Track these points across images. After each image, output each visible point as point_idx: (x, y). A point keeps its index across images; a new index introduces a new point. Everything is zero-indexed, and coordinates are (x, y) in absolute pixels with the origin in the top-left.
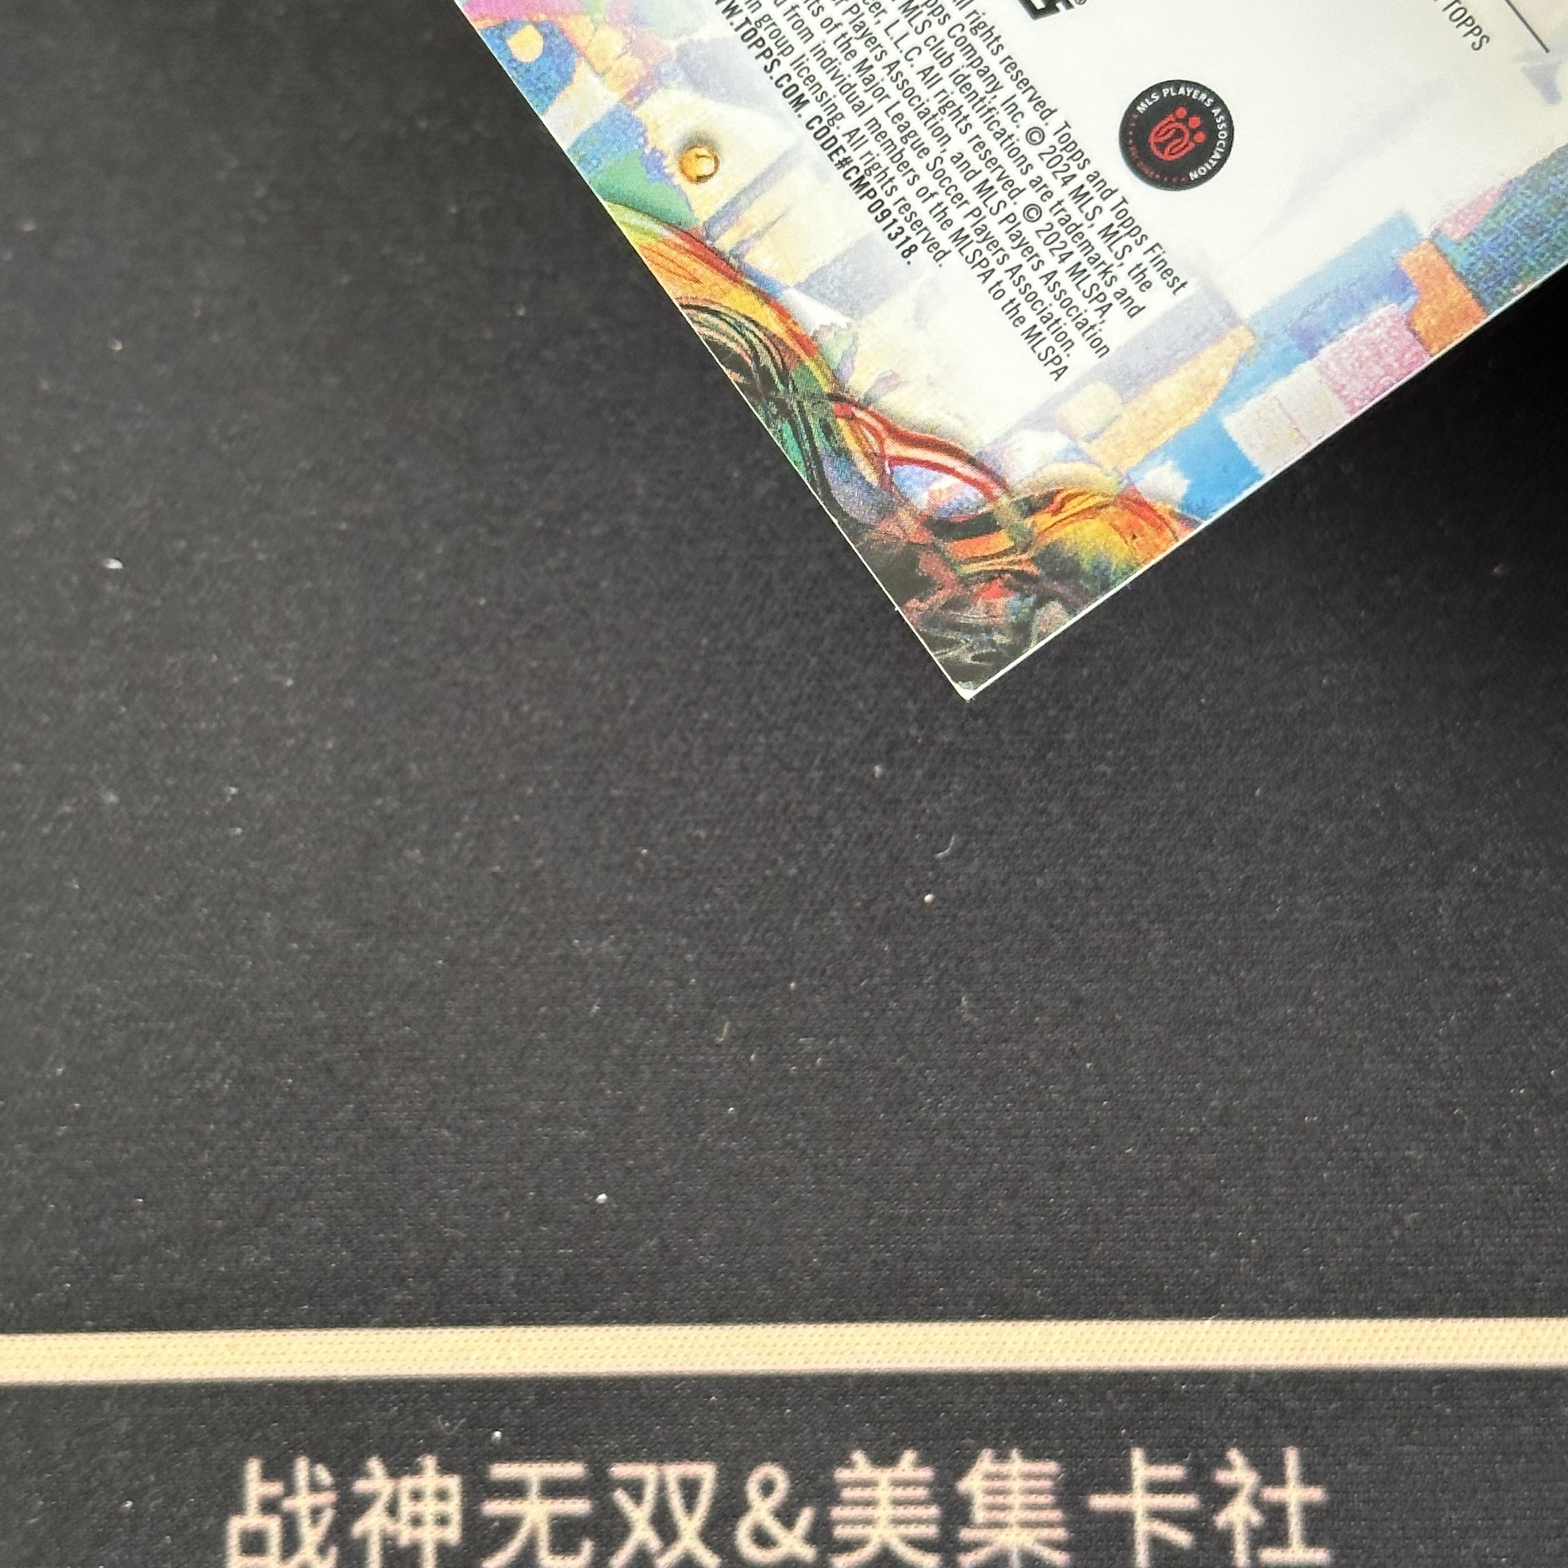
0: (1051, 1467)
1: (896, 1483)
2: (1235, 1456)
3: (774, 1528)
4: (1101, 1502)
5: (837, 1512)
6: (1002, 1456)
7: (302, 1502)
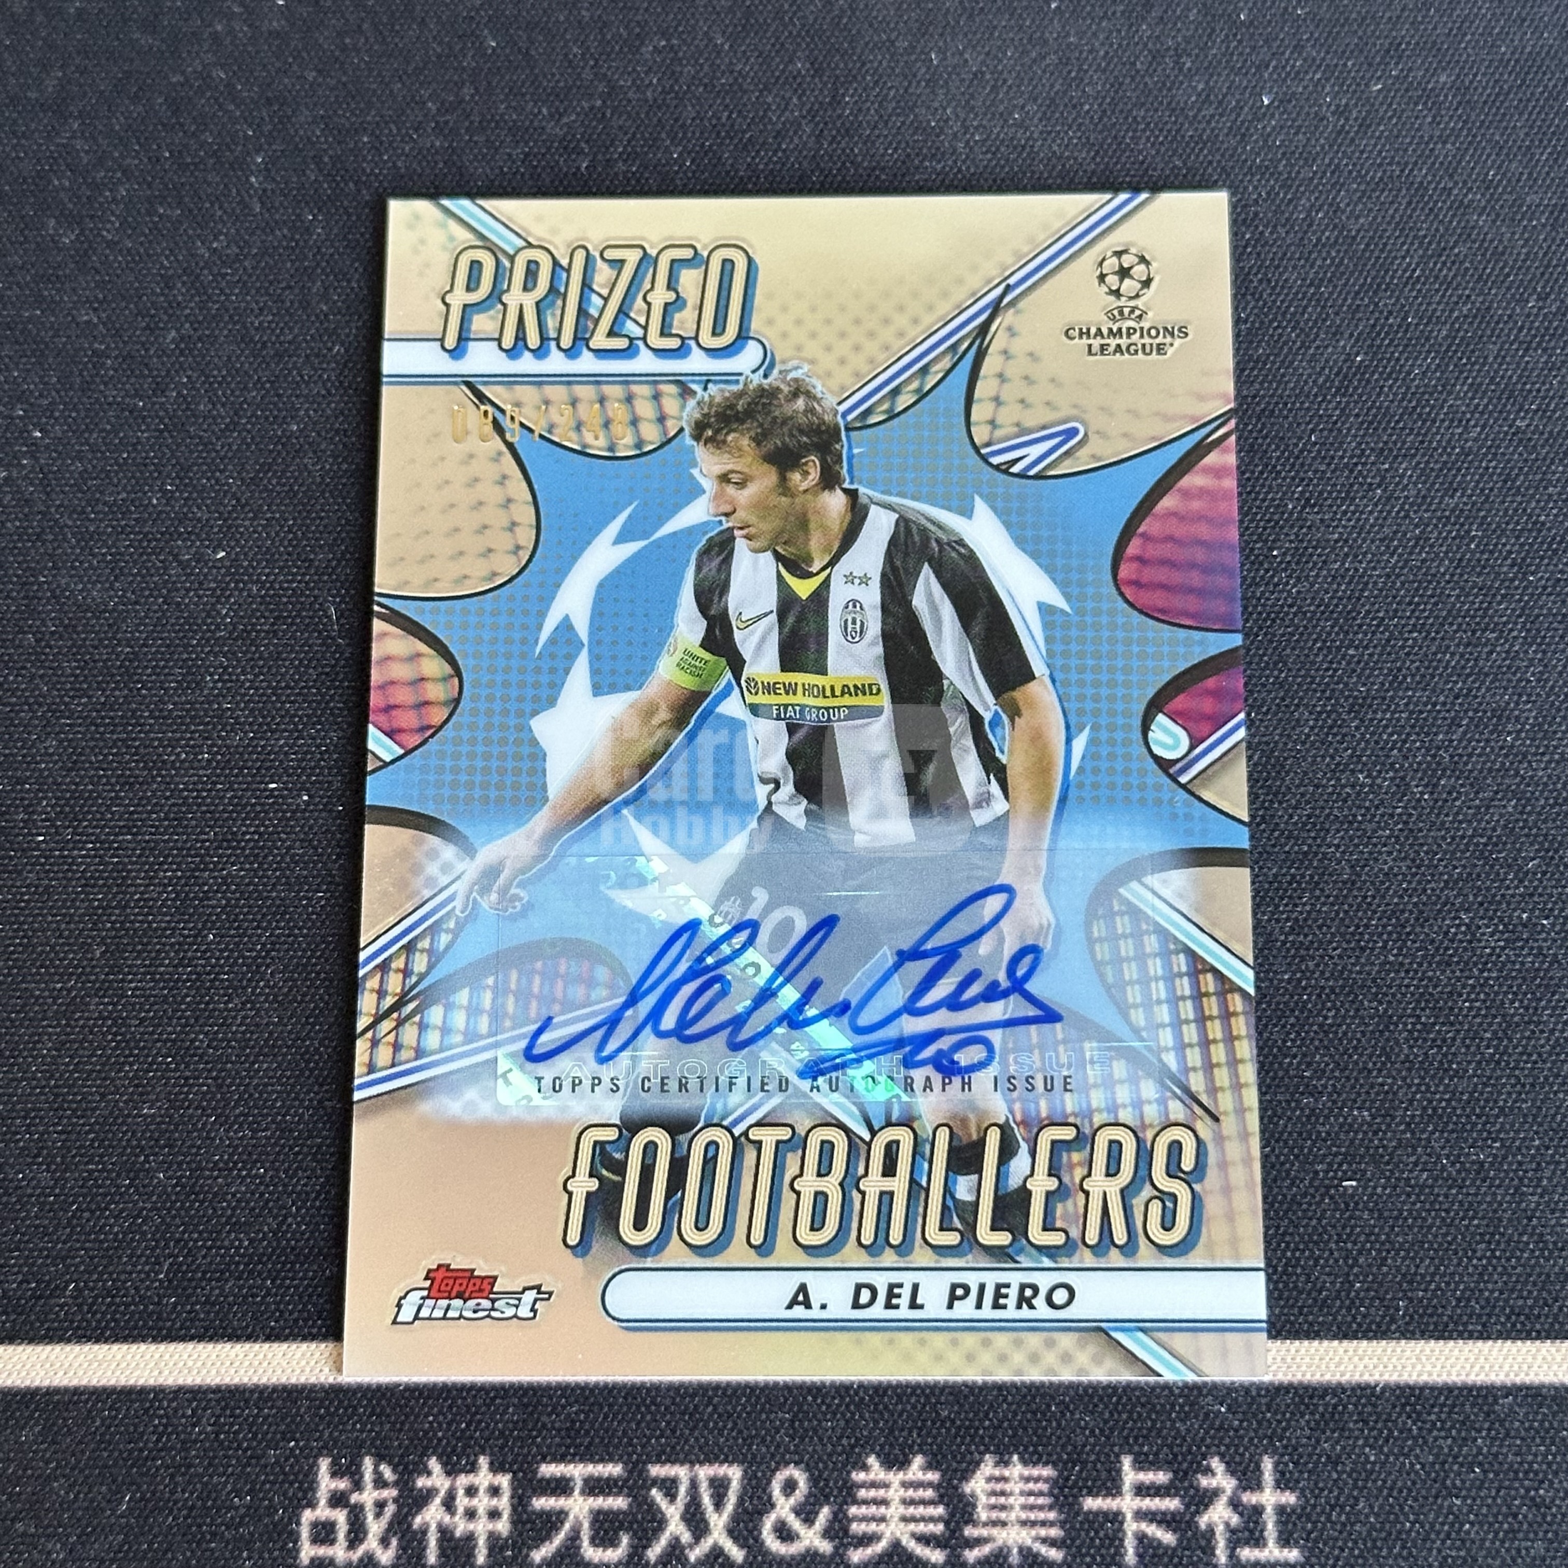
0: (1047, 1472)
1: (905, 1485)
2: (1216, 1463)
3: (795, 1524)
4: (1091, 1503)
5: (853, 1510)
6: (1003, 1462)
7: (367, 1497)
